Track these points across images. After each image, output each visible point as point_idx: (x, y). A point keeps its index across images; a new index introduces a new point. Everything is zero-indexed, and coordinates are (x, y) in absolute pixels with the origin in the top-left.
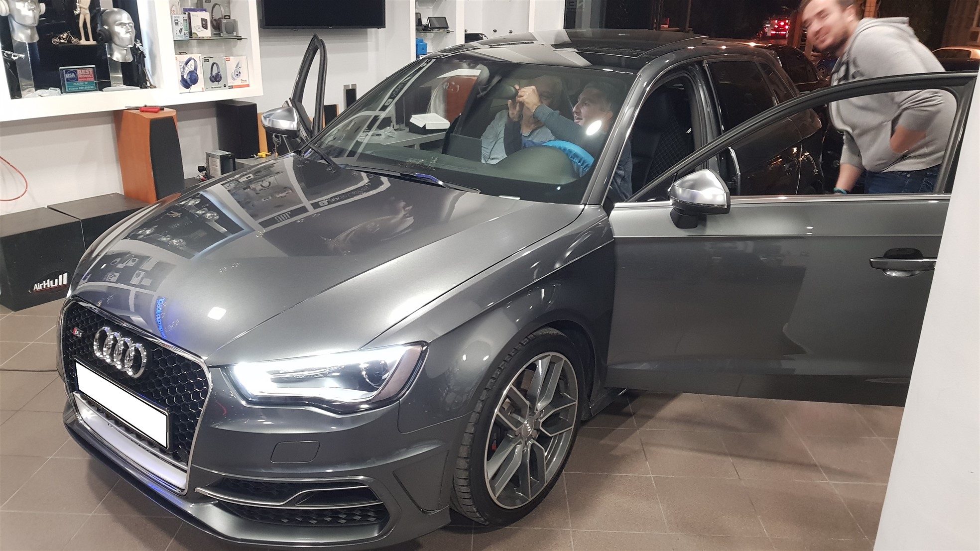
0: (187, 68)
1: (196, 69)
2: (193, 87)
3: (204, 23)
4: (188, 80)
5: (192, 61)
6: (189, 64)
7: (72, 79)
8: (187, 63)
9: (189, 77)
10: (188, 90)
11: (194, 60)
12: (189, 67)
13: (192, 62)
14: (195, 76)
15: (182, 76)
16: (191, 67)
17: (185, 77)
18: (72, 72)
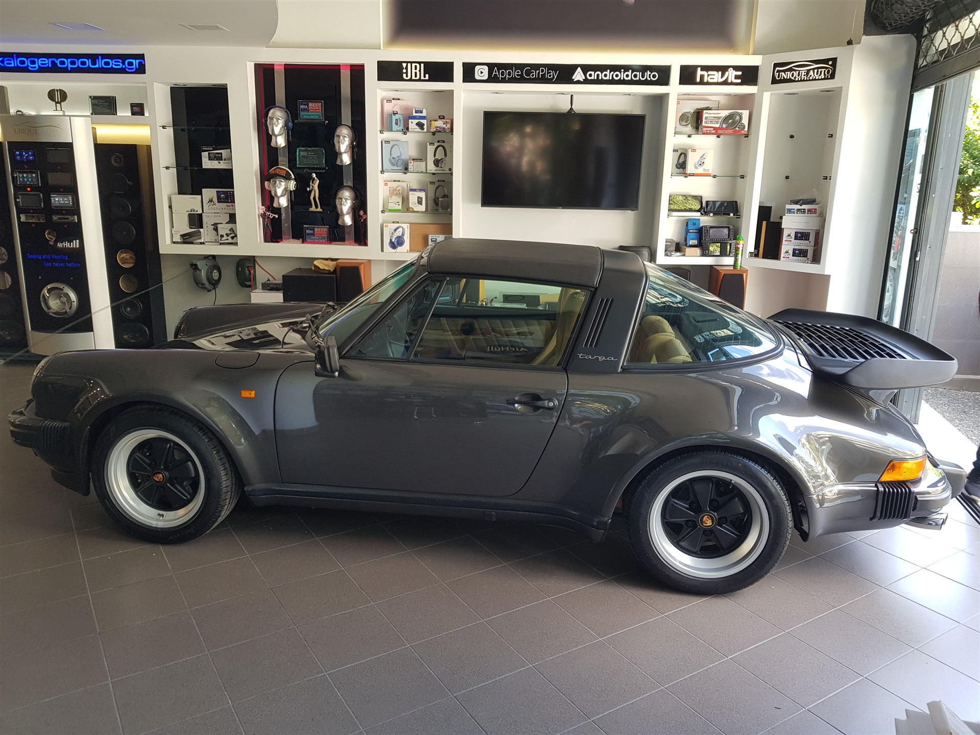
1: (403, 235)
2: (399, 249)
3: (419, 200)
6: (398, 230)
7: (311, 234)
8: (395, 230)
9: (396, 241)
10: (394, 251)
12: (397, 233)
13: (400, 230)
14: (401, 240)
15: (390, 240)
17: (393, 240)
18: (311, 230)
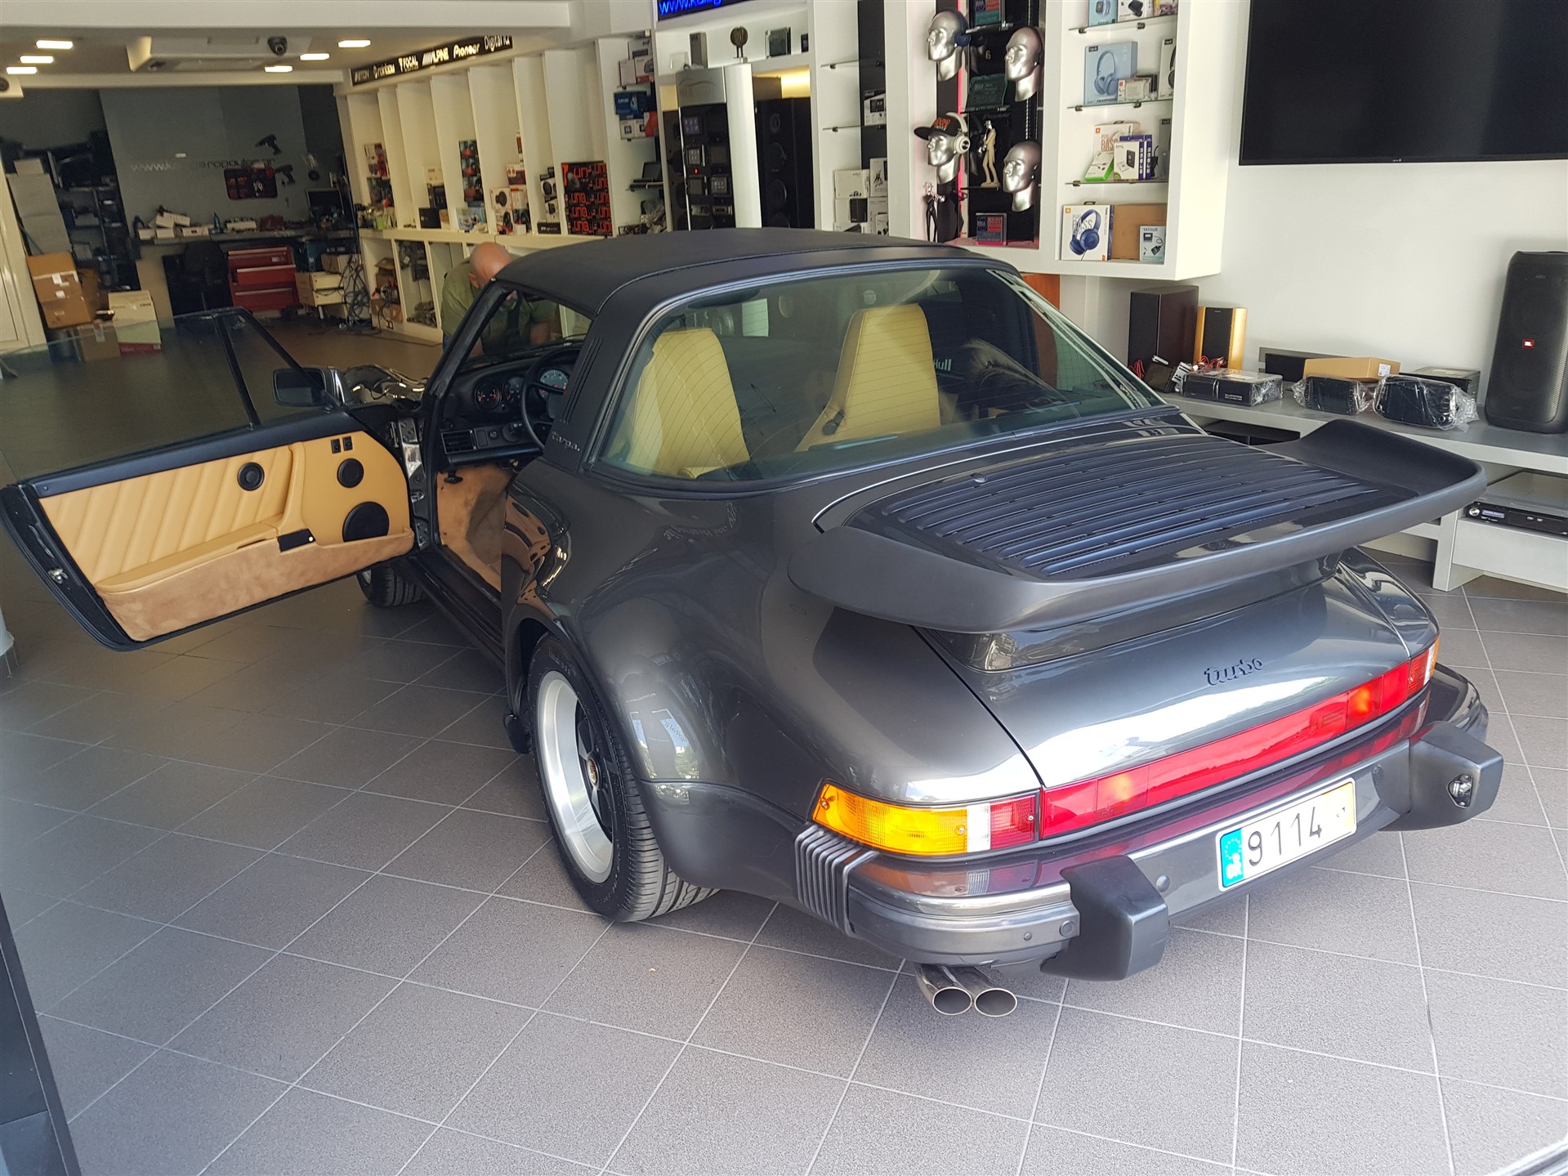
0: (1083, 225)
1: (1097, 226)
2: (1089, 254)
3: (1130, 157)
4: (1082, 243)
5: (1093, 215)
6: (1087, 219)
7: (983, 228)
8: (1084, 218)
9: (1083, 238)
10: (1079, 257)
11: (1097, 213)
12: (1087, 224)
13: (1092, 217)
14: (1093, 237)
15: (1074, 237)
16: (1089, 223)
17: (1078, 238)
18: (983, 220)
